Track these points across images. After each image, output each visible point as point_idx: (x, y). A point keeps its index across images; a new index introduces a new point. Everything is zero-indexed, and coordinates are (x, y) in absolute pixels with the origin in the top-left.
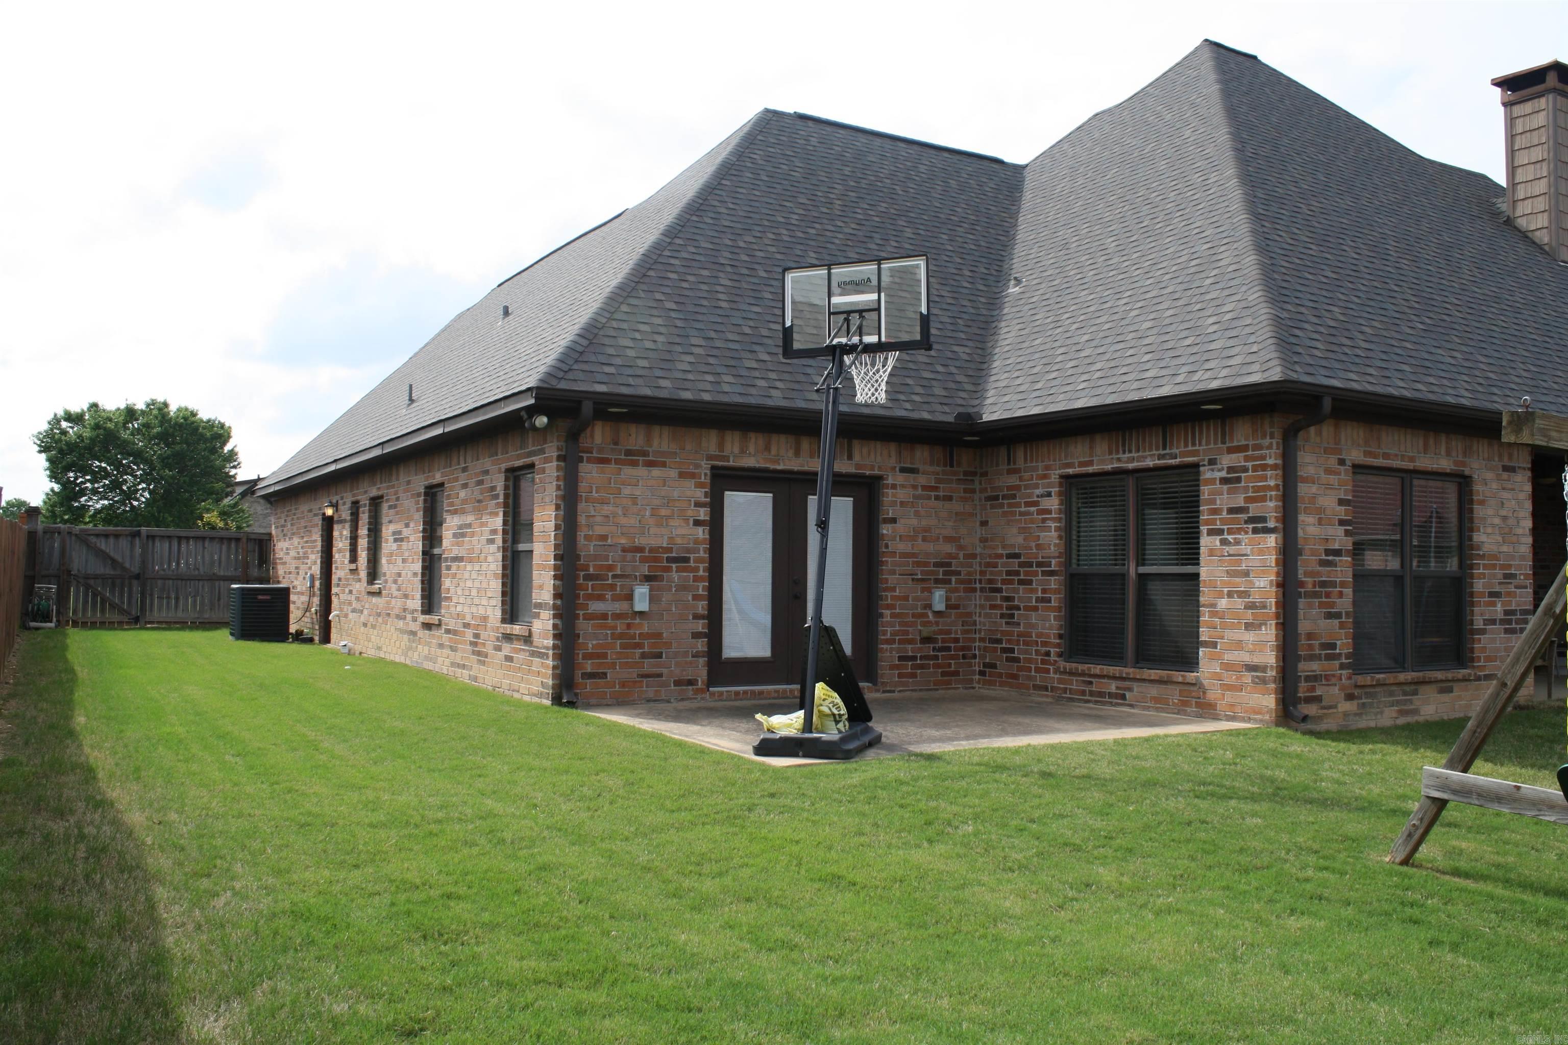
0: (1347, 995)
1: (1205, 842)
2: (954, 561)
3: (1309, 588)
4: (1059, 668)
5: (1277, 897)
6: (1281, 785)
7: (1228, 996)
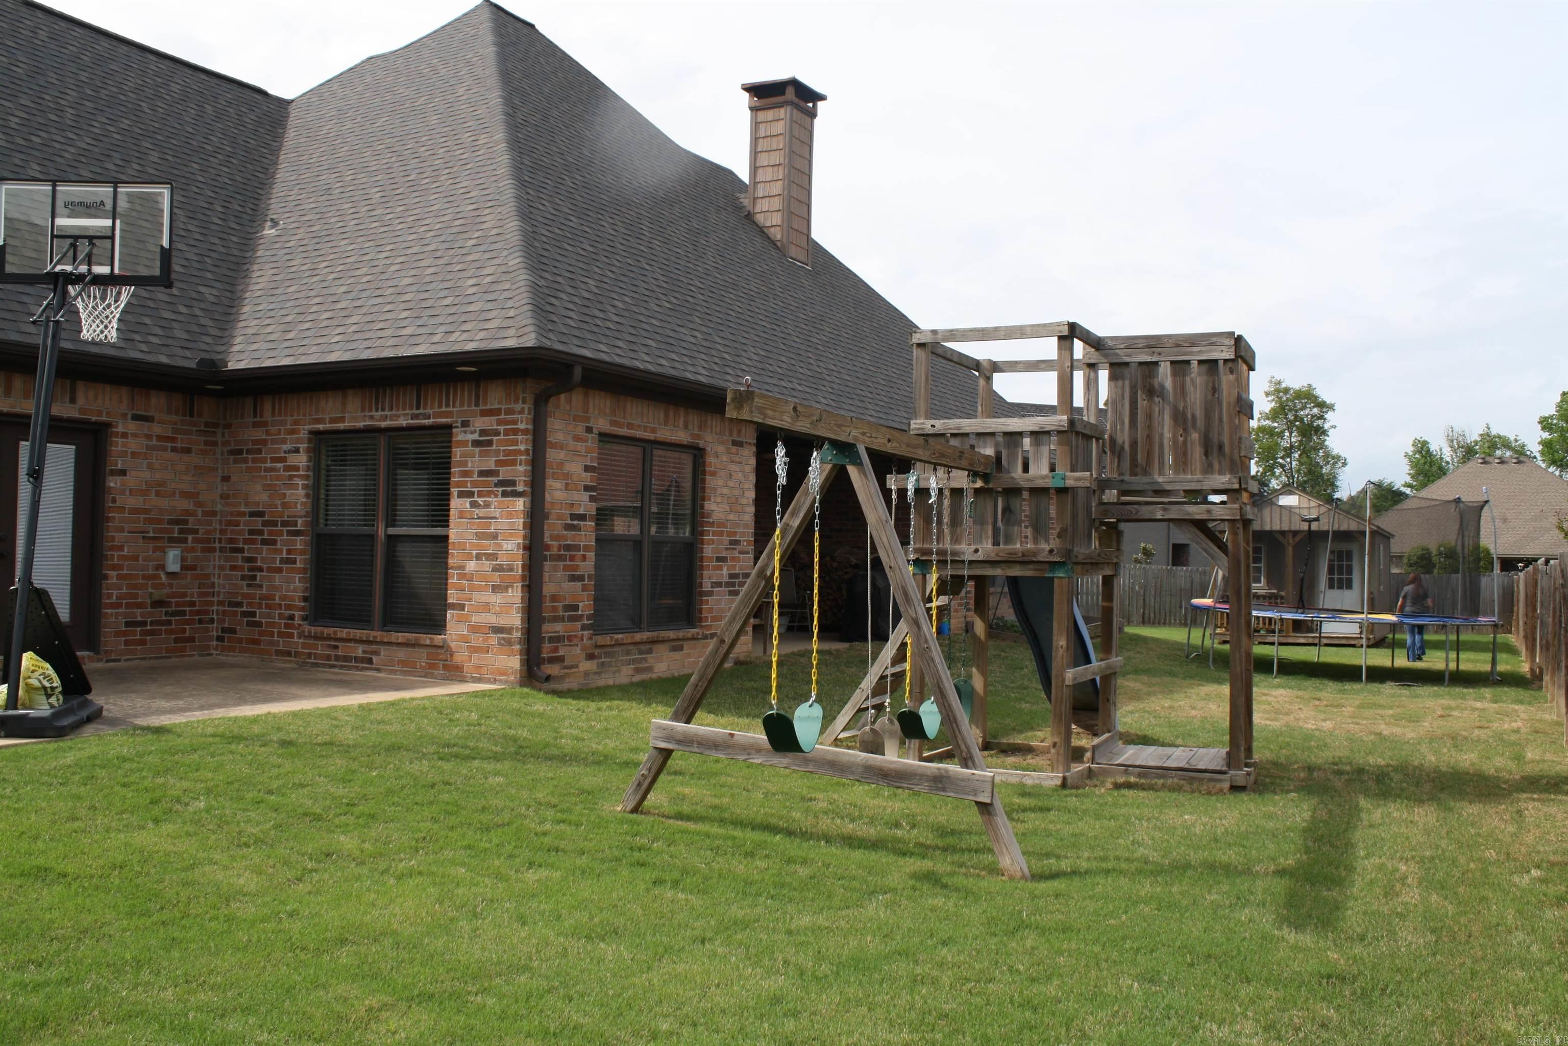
0: (579, 939)
1: (447, 803)
2: (191, 519)
3: (555, 551)
4: (303, 632)
5: (517, 852)
6: (524, 744)
7: (467, 953)
